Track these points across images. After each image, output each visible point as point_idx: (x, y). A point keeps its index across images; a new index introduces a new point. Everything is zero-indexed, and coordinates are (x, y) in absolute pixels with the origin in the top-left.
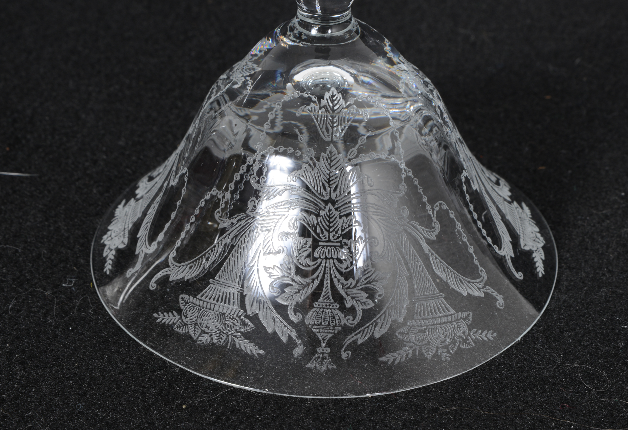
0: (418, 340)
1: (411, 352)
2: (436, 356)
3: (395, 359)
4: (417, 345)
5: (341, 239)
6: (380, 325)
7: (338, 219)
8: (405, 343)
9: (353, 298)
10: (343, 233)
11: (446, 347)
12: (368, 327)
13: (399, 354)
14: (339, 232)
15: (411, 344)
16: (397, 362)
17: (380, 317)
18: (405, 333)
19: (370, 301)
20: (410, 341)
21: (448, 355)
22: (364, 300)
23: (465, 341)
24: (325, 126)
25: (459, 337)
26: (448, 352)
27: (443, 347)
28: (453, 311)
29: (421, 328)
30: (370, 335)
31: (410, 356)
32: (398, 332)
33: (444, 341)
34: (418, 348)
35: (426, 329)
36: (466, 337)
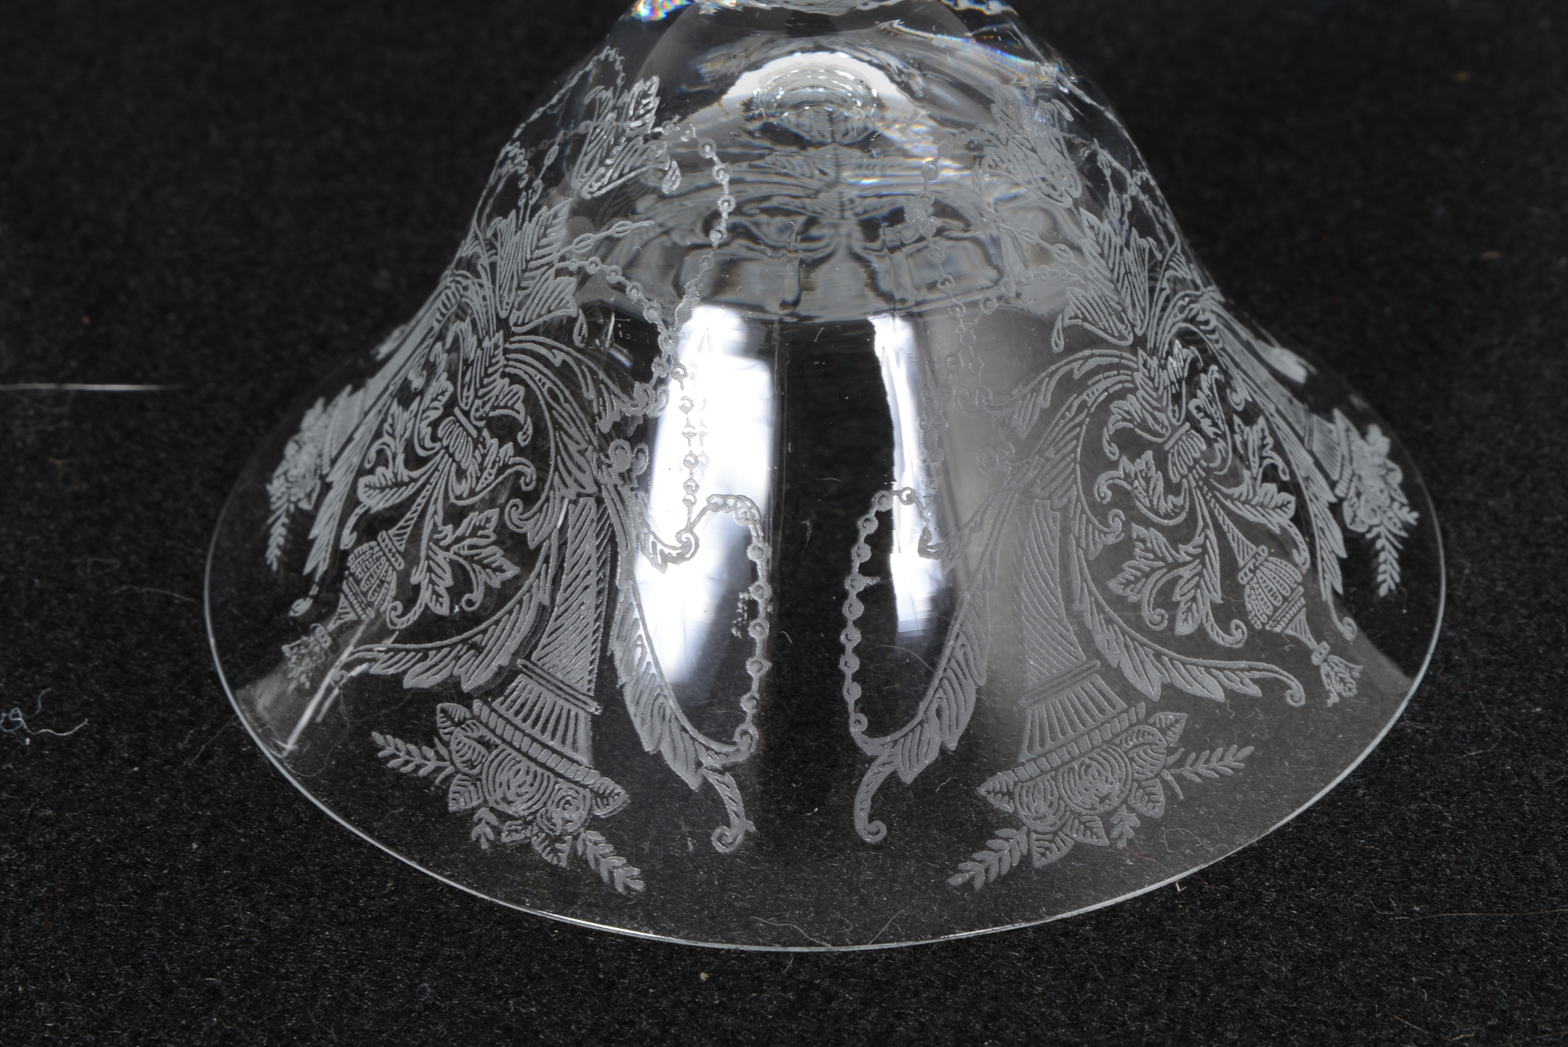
0: (462, 756)
1: (431, 765)
2: (466, 819)
3: (394, 756)
4: (453, 763)
5: (482, 424)
6: (428, 663)
7: (497, 375)
8: (436, 740)
9: (430, 569)
10: (492, 414)
11: (503, 817)
12: (408, 651)
13: (409, 753)
14: (487, 408)
15: (443, 751)
16: (392, 764)
17: (439, 649)
18: (452, 720)
19: (446, 600)
20: (446, 744)
21: (491, 836)
22: (441, 590)
23: (554, 840)
24: (593, 152)
25: (549, 819)
26: (498, 832)
27: (492, 810)
28: (584, 758)
29: (489, 736)
30: (400, 670)
31: (422, 772)
32: (446, 705)
33: (510, 803)
34: (450, 770)
35: (497, 746)
36: (564, 833)
